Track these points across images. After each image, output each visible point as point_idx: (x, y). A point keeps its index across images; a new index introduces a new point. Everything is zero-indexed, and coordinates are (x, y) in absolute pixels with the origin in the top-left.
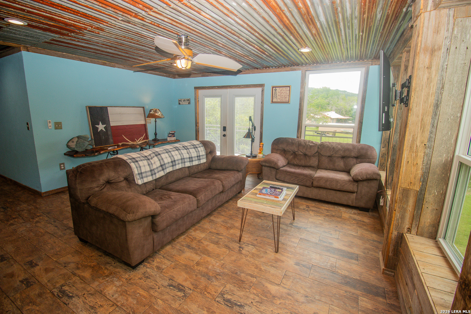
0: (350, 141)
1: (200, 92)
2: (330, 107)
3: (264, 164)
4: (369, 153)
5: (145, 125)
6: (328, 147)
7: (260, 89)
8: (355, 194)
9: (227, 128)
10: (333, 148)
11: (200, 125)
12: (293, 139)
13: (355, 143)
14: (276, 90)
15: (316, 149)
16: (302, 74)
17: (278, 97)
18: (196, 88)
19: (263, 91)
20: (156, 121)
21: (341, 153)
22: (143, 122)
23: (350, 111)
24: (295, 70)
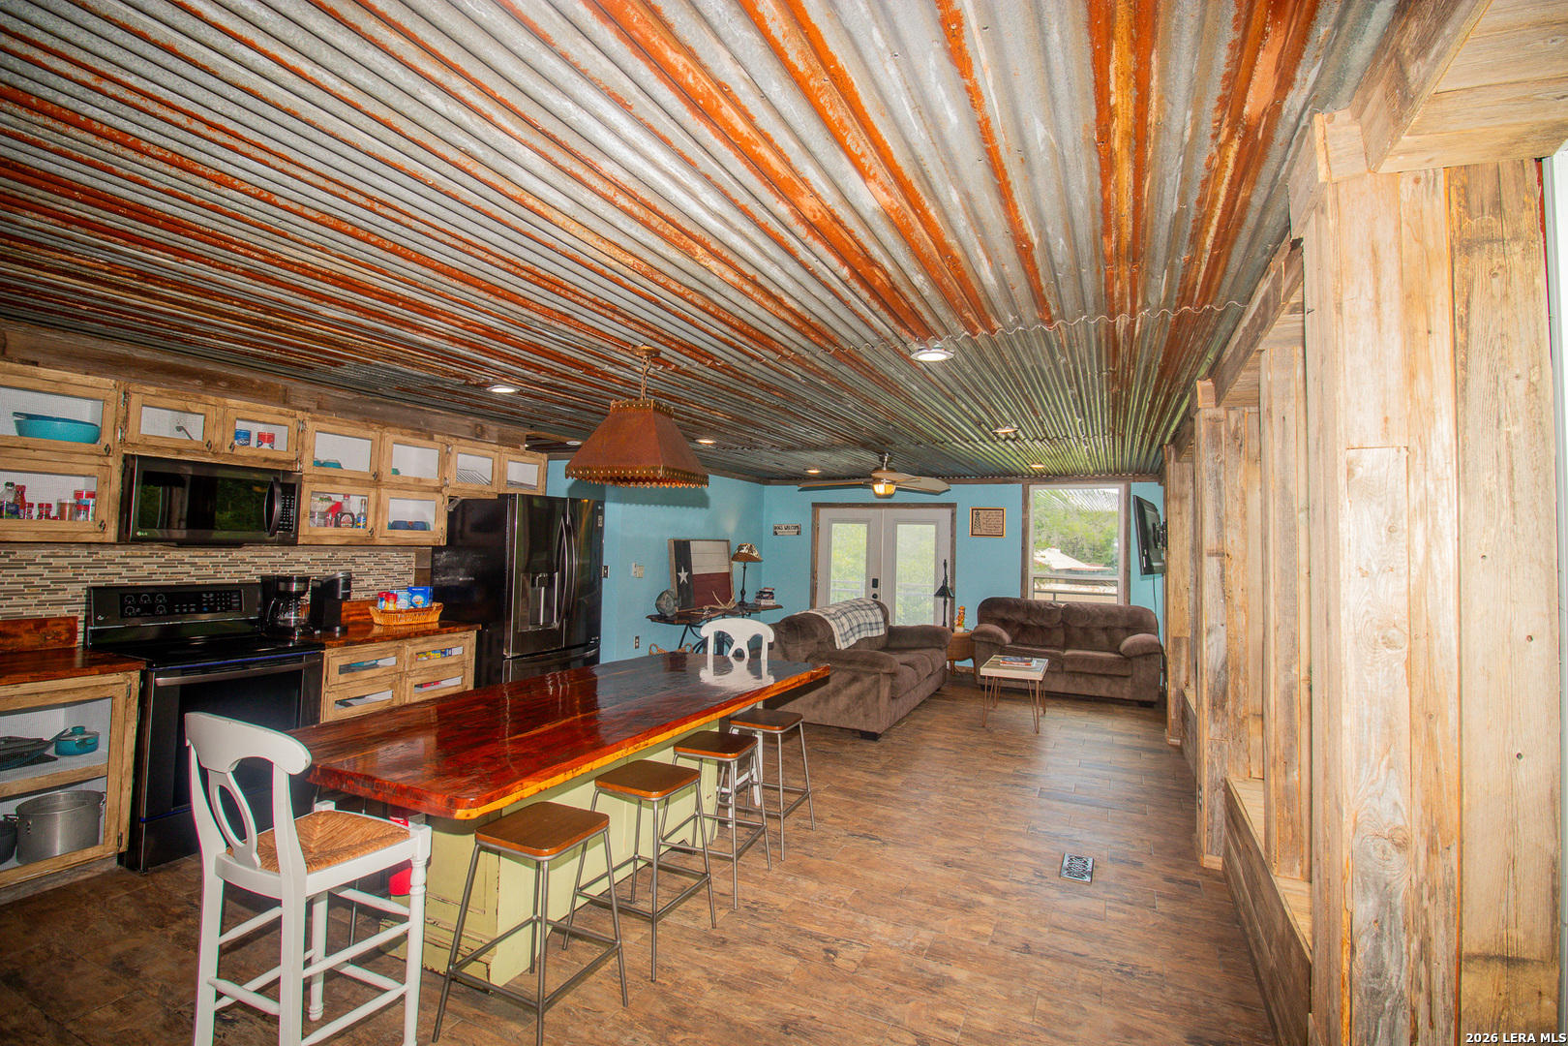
0: (1113, 601)
1: (823, 512)
2: (1044, 537)
3: (978, 638)
4: (1145, 619)
5: (728, 575)
6: (1079, 611)
7: (947, 512)
8: (1129, 680)
9: (881, 583)
10: (1088, 613)
11: (820, 575)
12: (1015, 600)
13: (1121, 604)
14: (978, 514)
15: (1059, 617)
16: (1024, 489)
17: (983, 526)
18: (816, 506)
19: (953, 515)
20: (745, 568)
21: (1101, 623)
22: (725, 570)
23: (1104, 548)
24: (1012, 482)
